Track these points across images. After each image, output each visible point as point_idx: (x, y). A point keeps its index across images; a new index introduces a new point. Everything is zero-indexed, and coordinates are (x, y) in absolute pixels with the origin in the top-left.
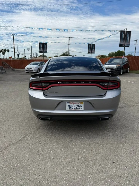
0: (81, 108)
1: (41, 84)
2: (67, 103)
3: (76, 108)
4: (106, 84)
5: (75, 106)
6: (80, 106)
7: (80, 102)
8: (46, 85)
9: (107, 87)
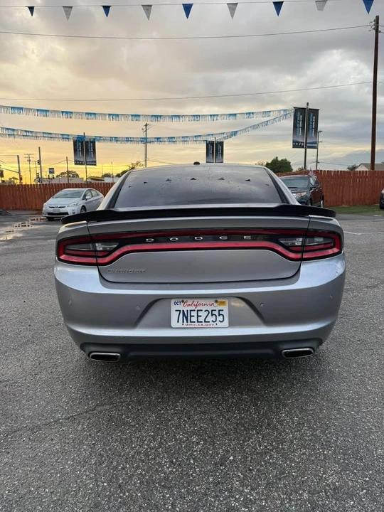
0: (220, 318)
1: (91, 245)
2: (176, 303)
3: (205, 321)
4: (299, 242)
5: (200, 313)
6: (217, 315)
7: (216, 302)
8: (108, 247)
9: (303, 252)
